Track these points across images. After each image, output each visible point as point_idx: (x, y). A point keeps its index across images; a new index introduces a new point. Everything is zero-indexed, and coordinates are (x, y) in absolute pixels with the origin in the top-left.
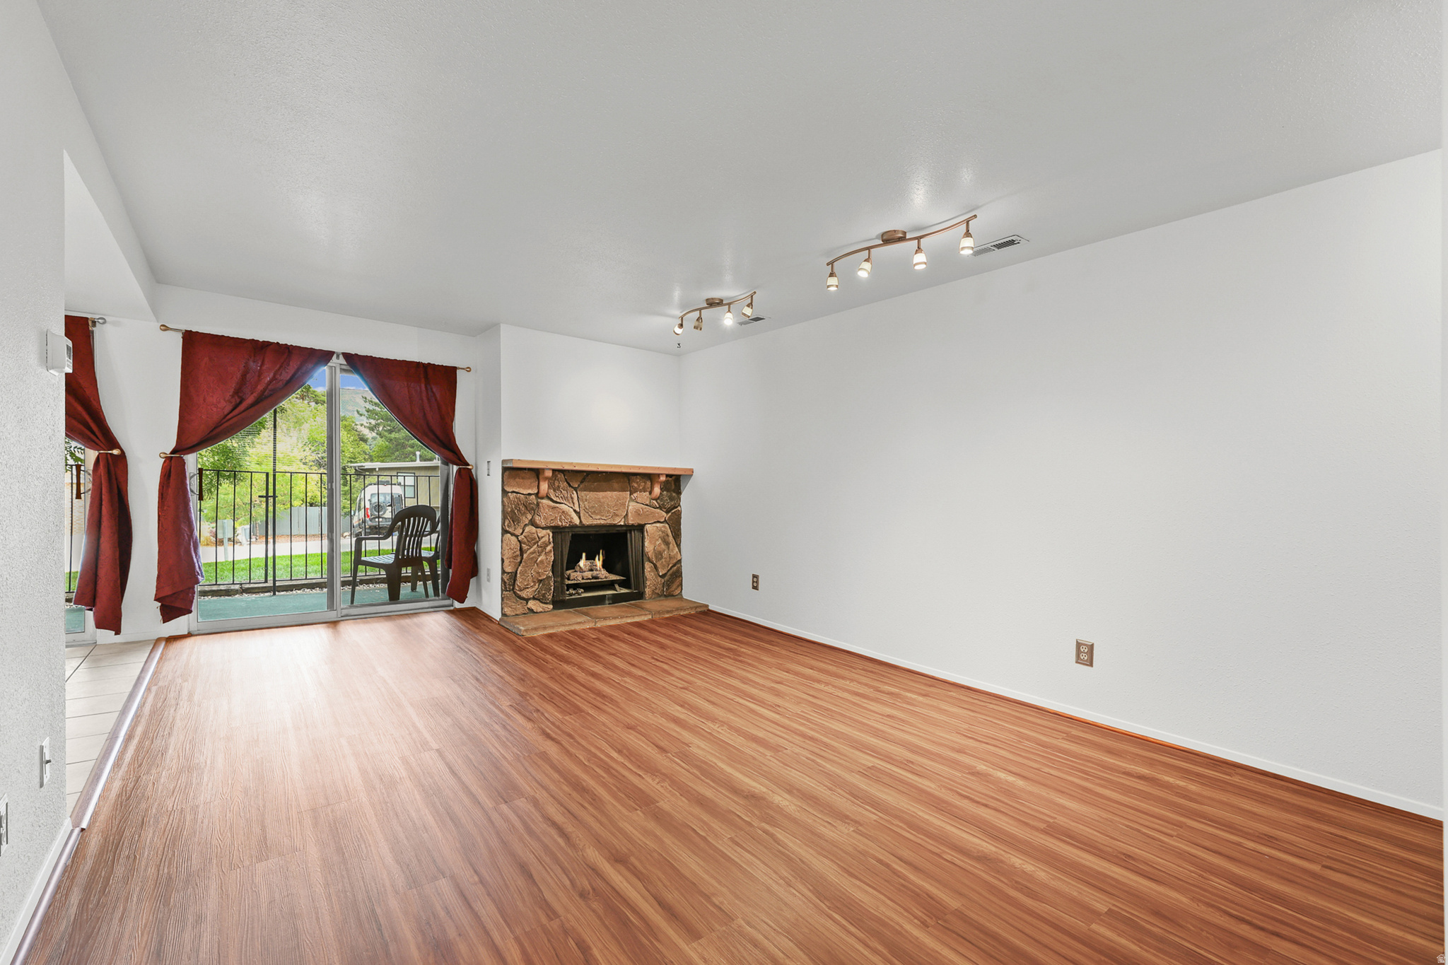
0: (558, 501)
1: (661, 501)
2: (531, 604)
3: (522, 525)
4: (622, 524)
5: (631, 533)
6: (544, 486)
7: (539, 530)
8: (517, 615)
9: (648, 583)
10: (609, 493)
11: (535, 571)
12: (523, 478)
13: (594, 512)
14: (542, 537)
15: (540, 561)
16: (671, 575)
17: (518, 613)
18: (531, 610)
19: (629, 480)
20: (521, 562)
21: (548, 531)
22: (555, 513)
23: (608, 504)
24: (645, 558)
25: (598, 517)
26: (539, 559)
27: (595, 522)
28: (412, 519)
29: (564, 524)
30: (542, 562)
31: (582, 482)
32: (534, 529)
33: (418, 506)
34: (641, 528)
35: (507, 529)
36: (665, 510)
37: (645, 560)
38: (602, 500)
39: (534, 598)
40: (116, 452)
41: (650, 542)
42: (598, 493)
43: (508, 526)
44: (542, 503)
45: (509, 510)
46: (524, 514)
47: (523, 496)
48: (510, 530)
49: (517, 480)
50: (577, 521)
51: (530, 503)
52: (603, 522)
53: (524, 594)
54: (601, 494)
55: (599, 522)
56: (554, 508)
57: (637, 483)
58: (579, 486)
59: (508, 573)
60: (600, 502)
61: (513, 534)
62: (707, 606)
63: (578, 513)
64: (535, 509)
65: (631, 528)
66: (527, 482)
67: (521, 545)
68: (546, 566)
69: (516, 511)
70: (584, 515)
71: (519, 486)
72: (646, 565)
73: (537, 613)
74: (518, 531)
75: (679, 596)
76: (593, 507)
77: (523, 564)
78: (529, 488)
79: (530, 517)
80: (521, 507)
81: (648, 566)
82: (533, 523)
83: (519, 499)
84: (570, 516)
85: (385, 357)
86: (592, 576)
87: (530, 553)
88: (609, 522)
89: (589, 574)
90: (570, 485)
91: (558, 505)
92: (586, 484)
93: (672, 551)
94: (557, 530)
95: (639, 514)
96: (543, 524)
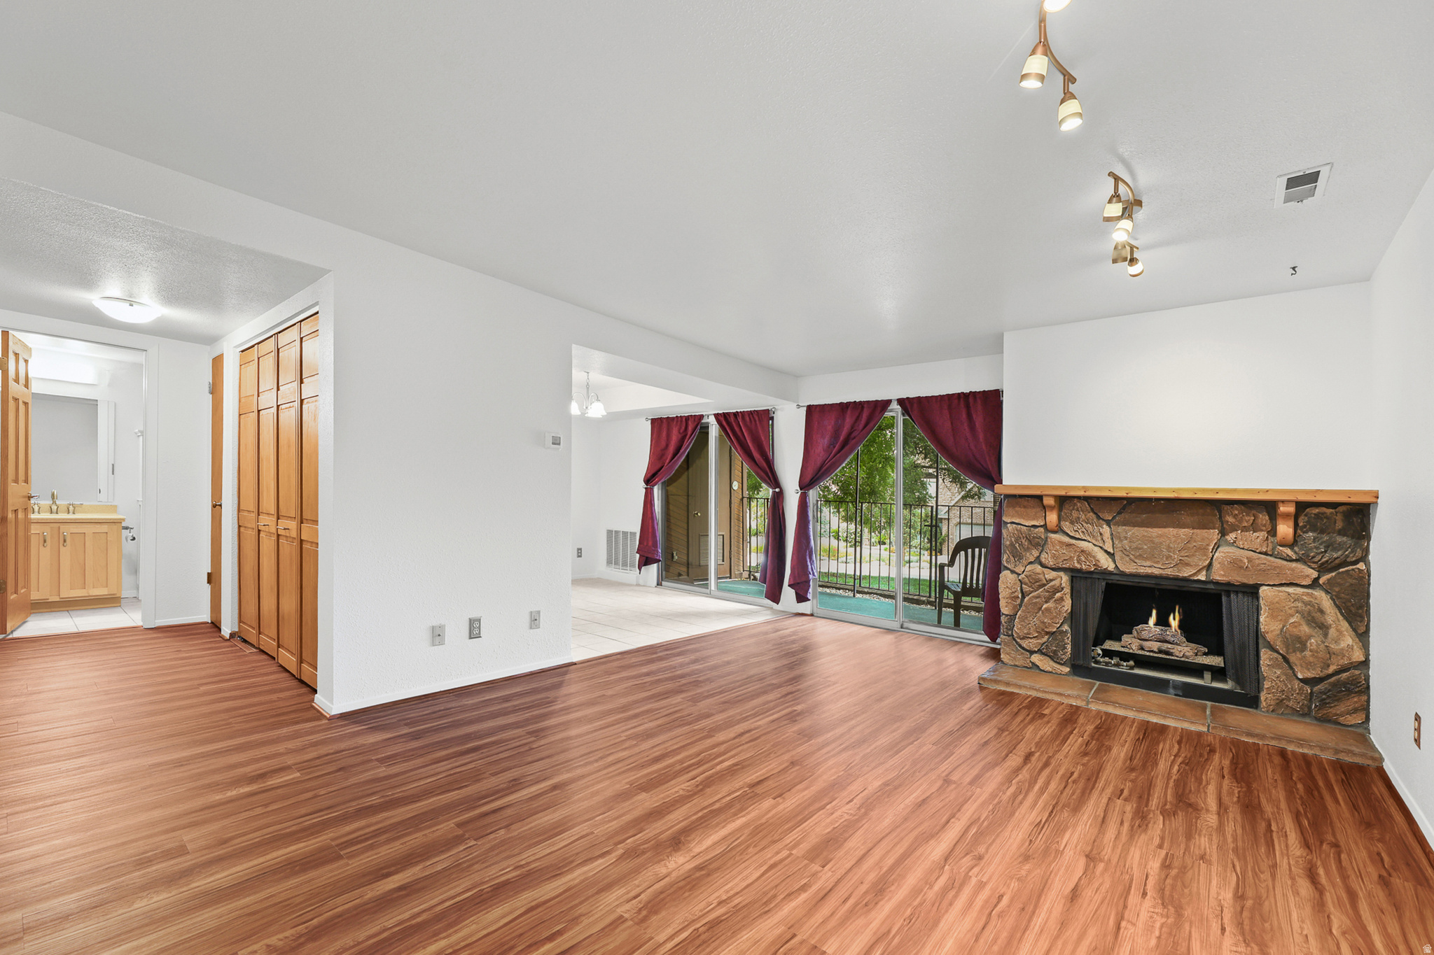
0: (1077, 536)
1: (1300, 549)
2: (1036, 658)
3: (1025, 563)
4: (1203, 578)
5: (1229, 596)
6: (1052, 518)
7: (1046, 570)
8: (1016, 666)
9: (1267, 685)
10: (1171, 531)
11: (1038, 619)
12: (1025, 507)
13: (1140, 555)
14: (1051, 580)
15: (1046, 609)
16: (1334, 685)
17: (1017, 663)
18: (1035, 666)
19: (1220, 512)
20: (1020, 605)
21: (1061, 574)
22: (1070, 551)
23: (1169, 547)
24: (1261, 641)
25: (1148, 563)
26: (1044, 606)
27: (1142, 571)
28: (970, 551)
29: (1084, 567)
30: (1048, 610)
31: (1119, 513)
32: (1038, 568)
33: (984, 536)
34: (1252, 591)
35: (1006, 565)
36: (1314, 565)
37: (1261, 645)
38: (1156, 540)
39: (1040, 652)
40: (777, 490)
41: (1273, 616)
42: (1150, 529)
43: (1007, 562)
44: (1051, 538)
45: (1008, 543)
46: (1028, 549)
47: (1025, 528)
48: (1009, 567)
49: (1017, 509)
50: (1111, 567)
51: (1034, 537)
52: (1156, 572)
53: (1025, 644)
54: (1155, 532)
55: (1149, 571)
56: (1069, 545)
57: (1235, 516)
58: (1114, 518)
59: (1007, 615)
60: (1153, 542)
61: (1013, 572)
62: (1381, 759)
63: (1111, 555)
64: (1040, 544)
65: (1229, 588)
66: (1031, 512)
67: (1021, 587)
68: (1056, 617)
69: (1017, 545)
70: (1122, 558)
71: (1021, 516)
72: (1262, 654)
73: (1043, 671)
74: (1019, 569)
75: (1360, 730)
76: (1137, 549)
77: (1023, 608)
78: (1034, 519)
79: (1035, 553)
80: (1023, 541)
81: (1265, 656)
82: (1038, 560)
83: (1020, 531)
84: (1094, 557)
85: (936, 394)
86: (1158, 649)
87: (1033, 597)
88: (1170, 572)
89: (1155, 646)
90: (1099, 517)
91: (1074, 541)
92: (1125, 516)
93: (1337, 641)
94: (1076, 576)
95: (1241, 567)
96: (1051, 563)
